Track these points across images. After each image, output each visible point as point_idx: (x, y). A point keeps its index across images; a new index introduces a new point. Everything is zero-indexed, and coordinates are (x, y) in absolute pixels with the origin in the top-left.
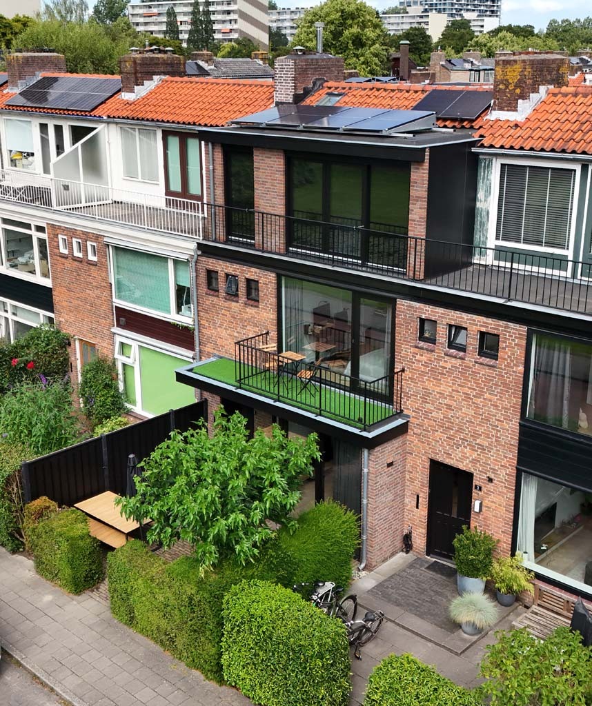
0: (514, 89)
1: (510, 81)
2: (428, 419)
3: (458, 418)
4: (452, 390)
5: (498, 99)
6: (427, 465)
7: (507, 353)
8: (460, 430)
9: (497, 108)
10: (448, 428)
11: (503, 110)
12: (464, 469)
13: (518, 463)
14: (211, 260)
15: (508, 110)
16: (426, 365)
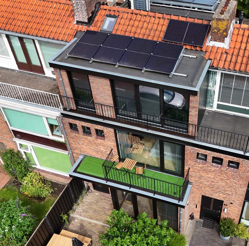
0: (223, 33)
1: (221, 28)
2: (202, 184)
3: (217, 185)
4: (214, 177)
5: (214, 36)
6: (201, 197)
7: (243, 168)
8: (218, 188)
9: (213, 40)
10: (212, 187)
11: (217, 41)
12: (219, 199)
13: (244, 200)
14: (71, 120)
15: (219, 42)
16: (201, 168)
